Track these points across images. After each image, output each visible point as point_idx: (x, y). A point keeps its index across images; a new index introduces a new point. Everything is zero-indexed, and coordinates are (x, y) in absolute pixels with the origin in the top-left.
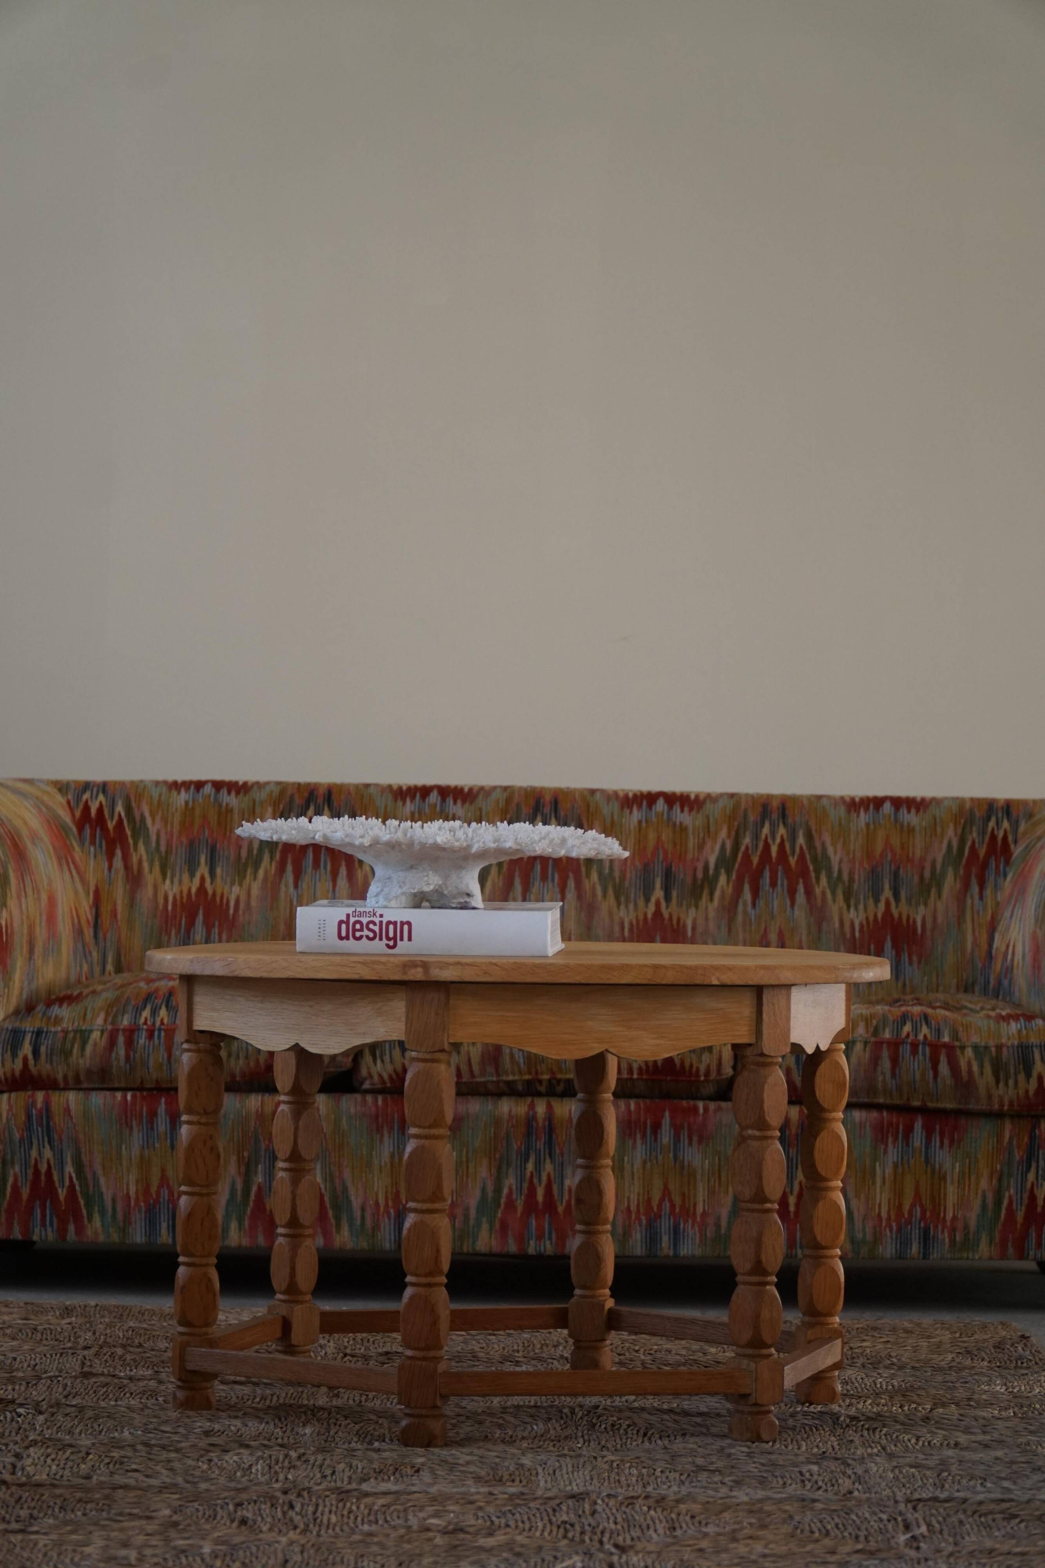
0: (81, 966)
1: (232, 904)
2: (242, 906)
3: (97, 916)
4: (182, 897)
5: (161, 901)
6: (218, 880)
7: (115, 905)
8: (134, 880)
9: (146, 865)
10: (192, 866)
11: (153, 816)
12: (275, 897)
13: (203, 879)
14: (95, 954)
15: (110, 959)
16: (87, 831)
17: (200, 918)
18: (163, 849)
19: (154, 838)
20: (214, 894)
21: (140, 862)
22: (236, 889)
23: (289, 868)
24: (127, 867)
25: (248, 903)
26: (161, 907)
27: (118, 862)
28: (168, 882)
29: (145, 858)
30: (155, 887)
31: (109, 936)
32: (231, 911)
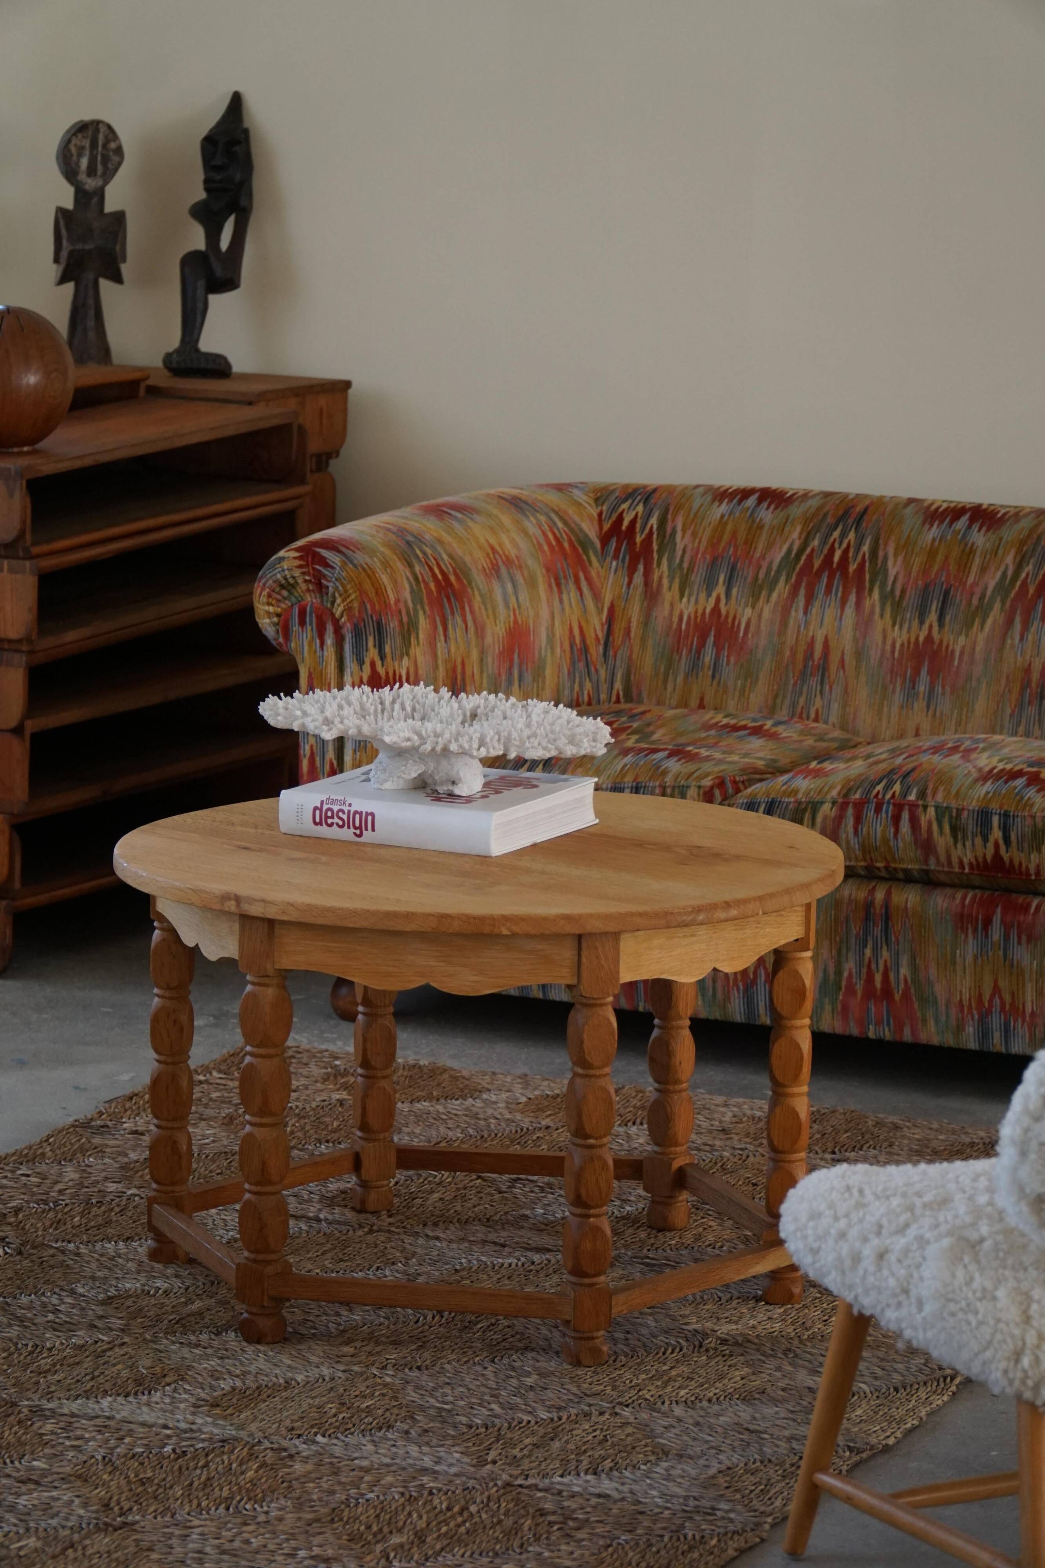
0: (581, 686)
1: (743, 627)
2: (752, 629)
3: (609, 632)
4: (696, 617)
5: (675, 619)
6: (733, 601)
7: (630, 622)
8: (651, 595)
9: (665, 582)
10: (710, 584)
11: (684, 531)
12: (784, 623)
13: (718, 600)
14: (602, 672)
15: (619, 676)
16: (613, 544)
17: (711, 639)
18: (685, 565)
19: (679, 553)
20: (727, 616)
21: (661, 578)
22: (748, 611)
23: (802, 592)
24: (647, 583)
25: (759, 626)
26: (675, 626)
27: (638, 578)
28: (685, 600)
29: (666, 574)
30: (672, 605)
31: (620, 653)
32: (741, 634)
